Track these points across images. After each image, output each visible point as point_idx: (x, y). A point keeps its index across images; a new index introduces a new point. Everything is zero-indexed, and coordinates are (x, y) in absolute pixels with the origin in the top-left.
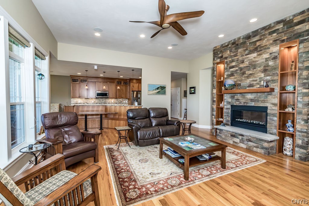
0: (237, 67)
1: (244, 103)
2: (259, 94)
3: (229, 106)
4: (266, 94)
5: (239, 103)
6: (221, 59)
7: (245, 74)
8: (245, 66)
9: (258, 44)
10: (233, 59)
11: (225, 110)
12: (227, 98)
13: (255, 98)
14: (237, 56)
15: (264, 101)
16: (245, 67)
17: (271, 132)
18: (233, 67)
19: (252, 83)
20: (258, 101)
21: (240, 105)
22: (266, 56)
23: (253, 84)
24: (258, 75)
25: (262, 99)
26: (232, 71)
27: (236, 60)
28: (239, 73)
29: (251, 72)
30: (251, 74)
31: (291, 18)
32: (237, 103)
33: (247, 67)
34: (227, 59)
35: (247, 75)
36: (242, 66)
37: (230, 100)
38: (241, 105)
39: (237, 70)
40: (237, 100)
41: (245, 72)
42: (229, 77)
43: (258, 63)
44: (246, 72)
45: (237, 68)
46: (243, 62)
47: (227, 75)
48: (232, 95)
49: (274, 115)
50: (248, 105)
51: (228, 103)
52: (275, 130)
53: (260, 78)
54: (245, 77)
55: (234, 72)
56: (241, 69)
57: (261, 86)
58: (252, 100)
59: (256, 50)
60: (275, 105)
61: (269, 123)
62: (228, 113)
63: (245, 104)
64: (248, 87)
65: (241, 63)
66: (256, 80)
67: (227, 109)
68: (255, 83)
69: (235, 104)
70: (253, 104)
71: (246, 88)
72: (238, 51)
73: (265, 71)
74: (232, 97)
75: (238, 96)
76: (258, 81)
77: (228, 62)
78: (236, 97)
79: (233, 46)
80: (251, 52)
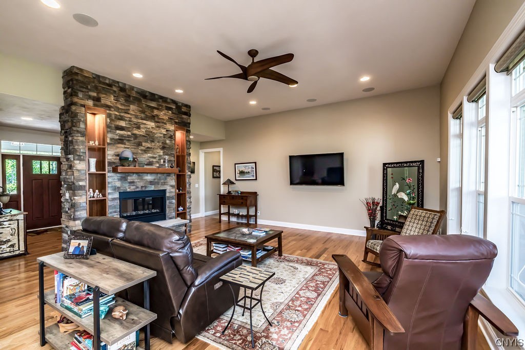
0: (129, 131)
1: (142, 187)
2: (159, 175)
3: (117, 195)
4: (165, 175)
5: (134, 187)
6: (97, 103)
7: (142, 145)
8: (141, 133)
9: (156, 112)
10: (122, 114)
11: (109, 203)
12: (112, 179)
13: (155, 180)
14: (129, 114)
15: (164, 184)
16: (140, 135)
17: (170, 217)
18: (122, 129)
19: (151, 160)
20: (158, 183)
21: (136, 190)
22: (164, 131)
23: (153, 162)
24: (158, 151)
25: (162, 181)
26: (121, 136)
27: (127, 119)
28: (133, 142)
29: (149, 145)
30: (148, 148)
32: (132, 188)
33: (143, 136)
34: (110, 110)
35: (144, 148)
36: (136, 132)
37: (118, 184)
38: (137, 190)
39: (129, 137)
40: (132, 183)
41: (141, 142)
42: (115, 143)
43: (156, 136)
44: (143, 144)
45: (129, 133)
46: (139, 128)
47: (111, 139)
48: (123, 175)
49: (172, 198)
50: (147, 189)
51: (115, 189)
52: (174, 213)
53: (160, 156)
54: (142, 150)
55: (125, 137)
56: (135, 136)
57: (160, 165)
58: (151, 183)
59: (153, 118)
60: (172, 186)
61: (169, 208)
62: (115, 207)
63: (144, 189)
64: (146, 165)
65: (135, 127)
66: (155, 158)
67: (114, 199)
68: (154, 160)
69: (128, 190)
70: (152, 188)
71: (144, 167)
72: (129, 106)
73: (163, 148)
74: (123, 179)
75: (133, 178)
76: (157, 159)
77: (113, 116)
78: (129, 178)
79: (122, 93)
80: (147, 118)
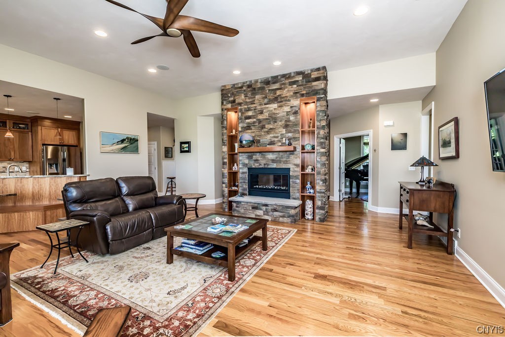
0: (255, 118)
1: (265, 164)
2: (281, 154)
3: (246, 170)
4: (288, 153)
5: (258, 164)
6: (233, 104)
7: (265, 128)
8: (264, 117)
9: (278, 93)
10: (249, 106)
11: (240, 175)
12: (242, 159)
13: (277, 158)
14: (254, 104)
15: (286, 162)
16: (264, 119)
17: (294, 197)
18: (249, 117)
19: (273, 139)
20: (280, 162)
21: (259, 167)
22: (287, 109)
23: (274, 141)
24: (280, 130)
25: (285, 159)
26: (249, 123)
27: (253, 108)
28: (257, 126)
29: (271, 127)
30: (271, 129)
31: (309, 72)
32: (256, 165)
33: (267, 119)
34: (241, 106)
35: (267, 130)
36: (260, 117)
37: (247, 161)
38: (261, 167)
39: (254, 122)
40: (256, 160)
41: (265, 125)
42: (244, 130)
43: (278, 116)
44: (266, 126)
45: (255, 120)
46: (262, 113)
47: (242, 128)
48: (250, 154)
49: (296, 177)
50: (269, 167)
51: (245, 165)
52: (298, 194)
53: (282, 135)
54: (264, 132)
55: (251, 124)
56: (260, 121)
57: (282, 143)
58: (273, 161)
59: (275, 100)
60: (297, 165)
61: (292, 187)
62: (244, 179)
63: (266, 166)
64: (268, 145)
65: (259, 114)
66: (277, 137)
67: (243, 173)
68: (276, 139)
69: (253, 167)
70: (274, 166)
71: (266, 146)
72: (255, 97)
73: (286, 126)
74: (250, 158)
75: (257, 156)
76: (279, 138)
77: (243, 110)
78: (254, 157)
79: (249, 89)
80: (271, 102)
